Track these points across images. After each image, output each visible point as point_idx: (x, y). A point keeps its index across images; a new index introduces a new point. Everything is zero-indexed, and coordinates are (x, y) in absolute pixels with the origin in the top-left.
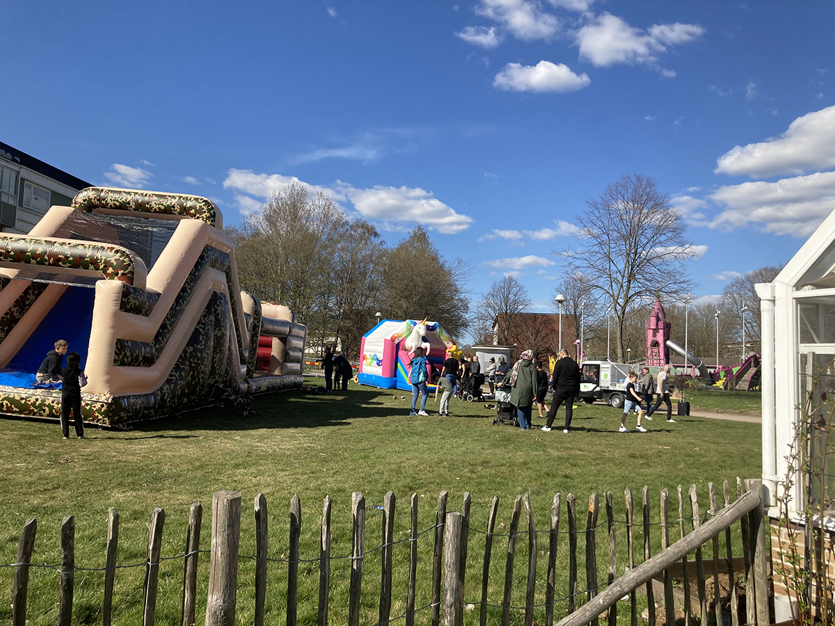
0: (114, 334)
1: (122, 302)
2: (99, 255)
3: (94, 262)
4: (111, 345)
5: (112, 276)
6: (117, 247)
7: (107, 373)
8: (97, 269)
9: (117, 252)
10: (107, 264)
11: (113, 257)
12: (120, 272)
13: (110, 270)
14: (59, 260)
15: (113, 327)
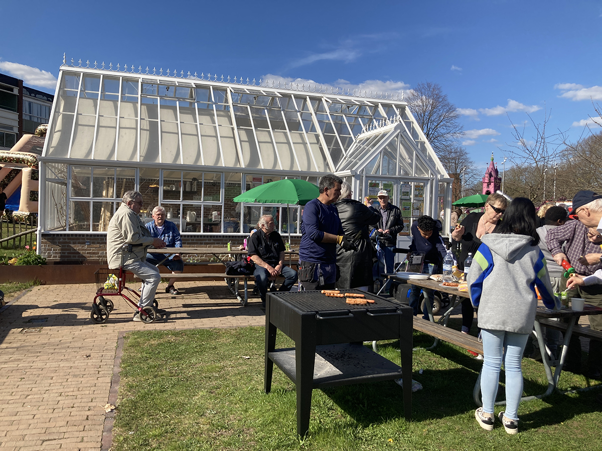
0: (29, 189)
1: (32, 176)
2: (25, 157)
3: (23, 160)
4: (28, 193)
5: (30, 166)
6: (31, 154)
7: (27, 204)
8: (25, 163)
9: (31, 156)
10: (28, 161)
11: (30, 158)
12: (33, 164)
13: (29, 164)
14: (11, 160)
15: (28, 186)
